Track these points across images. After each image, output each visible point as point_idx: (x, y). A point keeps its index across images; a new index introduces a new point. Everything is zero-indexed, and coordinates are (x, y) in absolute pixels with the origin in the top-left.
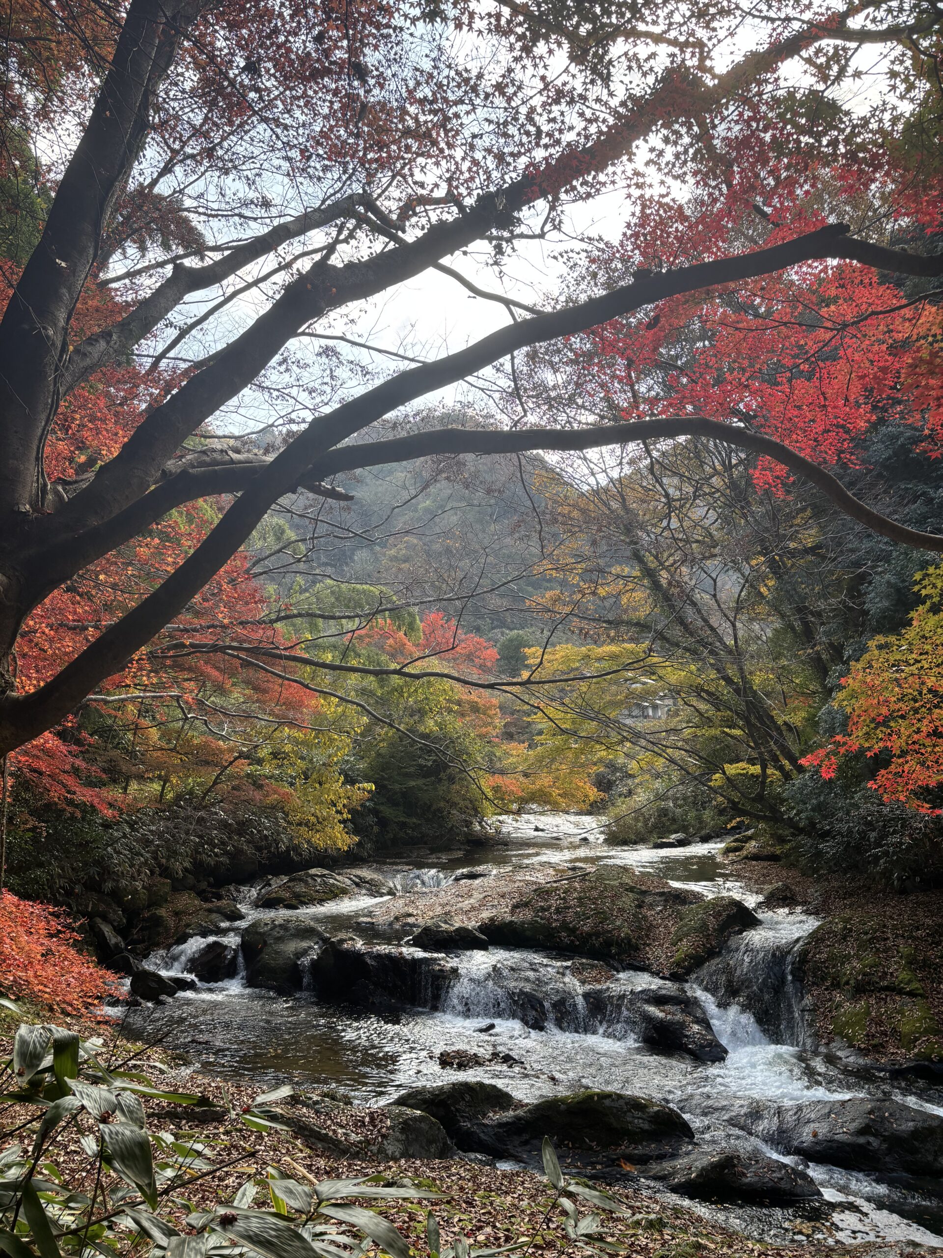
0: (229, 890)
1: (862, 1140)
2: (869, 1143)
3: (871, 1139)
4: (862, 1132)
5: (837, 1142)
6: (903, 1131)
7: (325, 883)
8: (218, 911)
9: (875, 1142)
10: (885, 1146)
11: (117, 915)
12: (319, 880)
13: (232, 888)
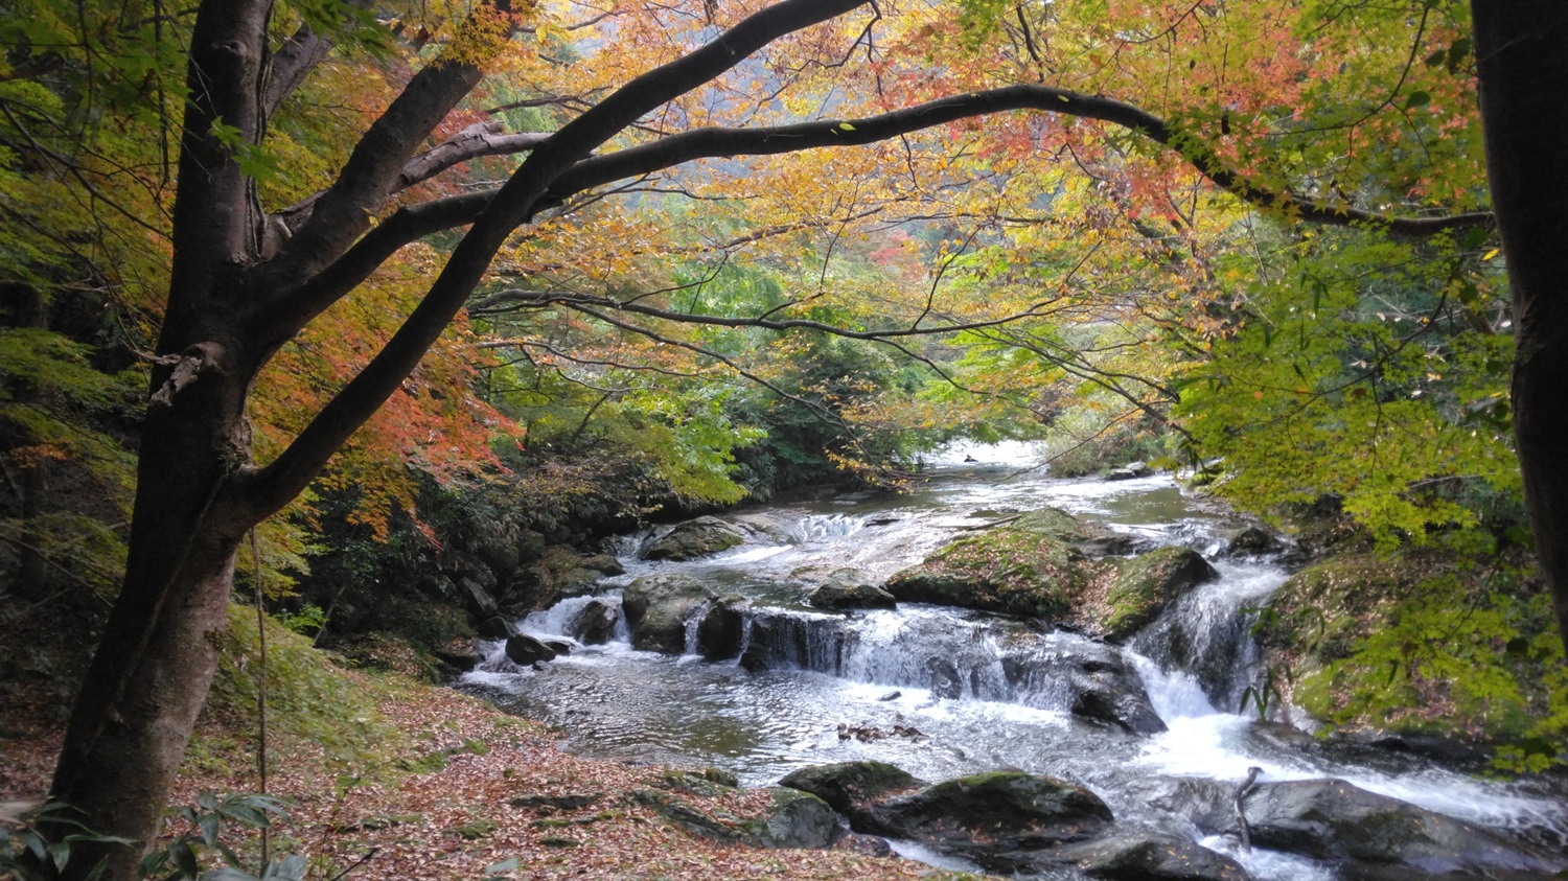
0: (610, 543)
1: (1304, 826)
2: (1312, 829)
3: (1316, 825)
4: (1306, 816)
5: (1277, 827)
6: (1354, 817)
7: (715, 532)
8: (597, 567)
9: (1319, 828)
10: (1331, 832)
11: (487, 573)
12: (708, 529)
13: (613, 540)
